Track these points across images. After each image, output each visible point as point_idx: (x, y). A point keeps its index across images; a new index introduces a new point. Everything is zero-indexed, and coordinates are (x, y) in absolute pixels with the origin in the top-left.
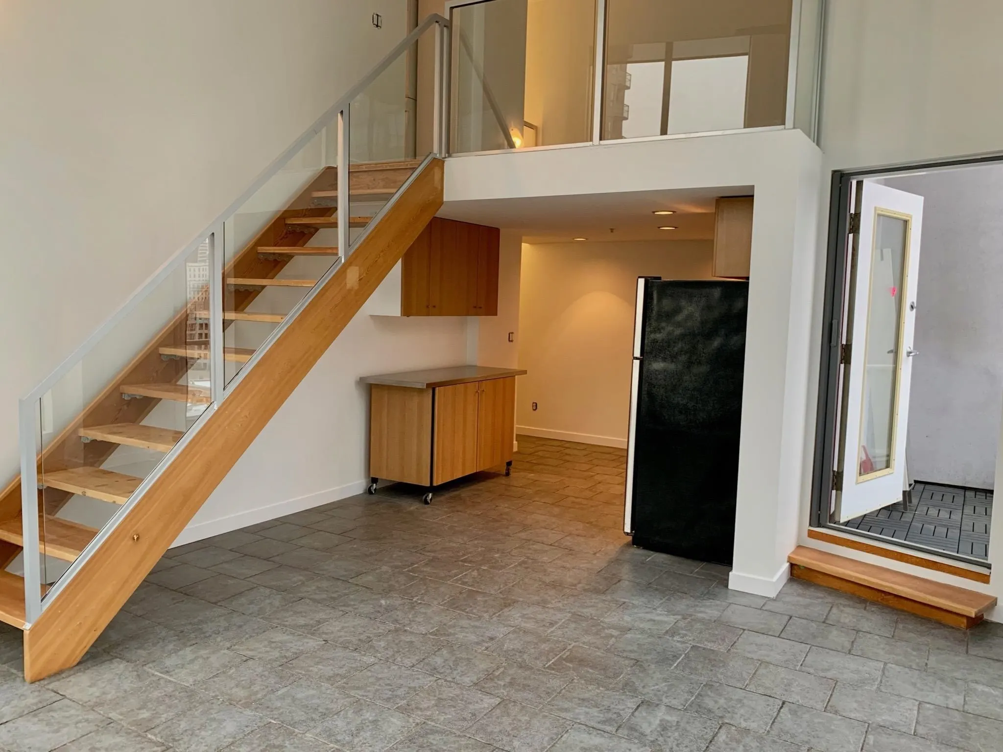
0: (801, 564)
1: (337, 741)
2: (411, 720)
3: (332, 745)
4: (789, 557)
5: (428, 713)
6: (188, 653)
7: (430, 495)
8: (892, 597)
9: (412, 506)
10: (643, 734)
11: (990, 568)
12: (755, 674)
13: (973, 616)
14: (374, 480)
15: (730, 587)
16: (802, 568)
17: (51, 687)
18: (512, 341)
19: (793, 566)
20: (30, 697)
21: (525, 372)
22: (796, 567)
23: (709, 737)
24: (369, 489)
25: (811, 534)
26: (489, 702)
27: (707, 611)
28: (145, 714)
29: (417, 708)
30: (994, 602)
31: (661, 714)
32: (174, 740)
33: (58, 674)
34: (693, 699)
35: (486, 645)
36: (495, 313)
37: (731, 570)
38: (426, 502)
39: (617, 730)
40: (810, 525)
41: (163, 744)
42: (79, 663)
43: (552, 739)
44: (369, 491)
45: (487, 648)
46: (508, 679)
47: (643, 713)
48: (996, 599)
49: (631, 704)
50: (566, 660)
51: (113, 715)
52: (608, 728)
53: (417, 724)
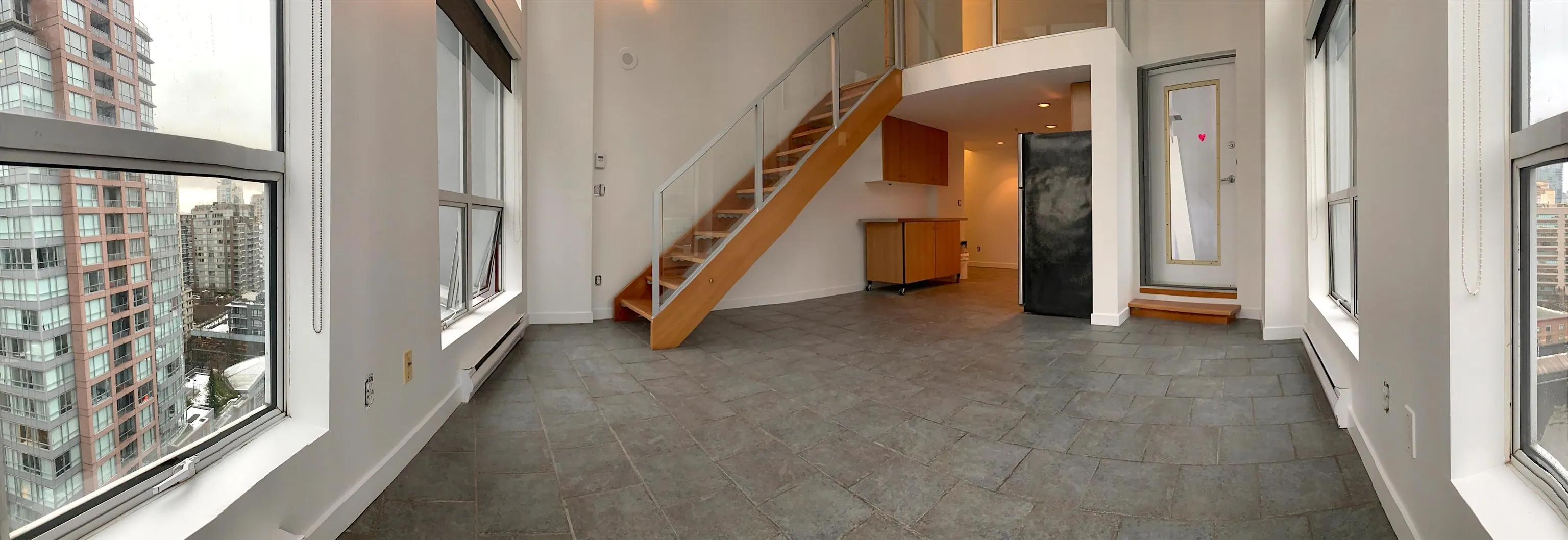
0: (1136, 307)
1: (808, 405)
2: (860, 398)
3: (804, 406)
4: (1129, 304)
5: (873, 395)
6: (735, 351)
7: (904, 289)
8: (1189, 315)
9: (893, 296)
10: (1022, 404)
11: (1237, 290)
12: (1103, 363)
13: (1230, 314)
14: (870, 282)
15: (1092, 323)
16: (1137, 309)
17: (663, 353)
18: (960, 205)
19: (1131, 309)
20: (652, 355)
21: (966, 219)
22: (1133, 309)
23: (1067, 401)
24: (867, 288)
25: (1142, 291)
26: (915, 389)
27: (1075, 335)
28: (703, 375)
29: (866, 392)
30: (1239, 307)
31: (1036, 392)
32: (713, 389)
33: (668, 349)
34: (1060, 380)
35: (922, 359)
36: (947, 185)
37: (1092, 313)
38: (901, 294)
39: (1002, 404)
40: (1141, 285)
41: (707, 390)
42: (679, 347)
43: (955, 410)
44: (867, 289)
45: (922, 361)
46: (932, 377)
47: (1024, 392)
48: (1241, 306)
49: (1017, 388)
50: (974, 366)
51: (687, 372)
52: (995, 403)
53: (864, 400)
